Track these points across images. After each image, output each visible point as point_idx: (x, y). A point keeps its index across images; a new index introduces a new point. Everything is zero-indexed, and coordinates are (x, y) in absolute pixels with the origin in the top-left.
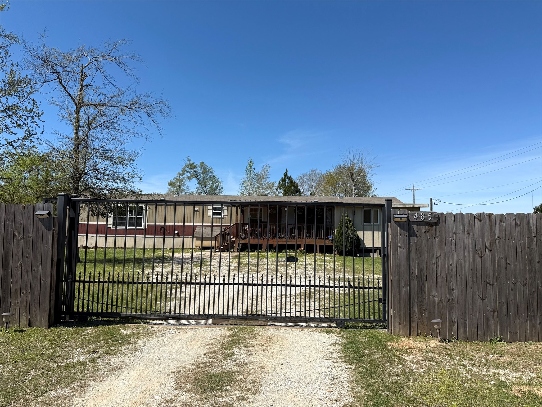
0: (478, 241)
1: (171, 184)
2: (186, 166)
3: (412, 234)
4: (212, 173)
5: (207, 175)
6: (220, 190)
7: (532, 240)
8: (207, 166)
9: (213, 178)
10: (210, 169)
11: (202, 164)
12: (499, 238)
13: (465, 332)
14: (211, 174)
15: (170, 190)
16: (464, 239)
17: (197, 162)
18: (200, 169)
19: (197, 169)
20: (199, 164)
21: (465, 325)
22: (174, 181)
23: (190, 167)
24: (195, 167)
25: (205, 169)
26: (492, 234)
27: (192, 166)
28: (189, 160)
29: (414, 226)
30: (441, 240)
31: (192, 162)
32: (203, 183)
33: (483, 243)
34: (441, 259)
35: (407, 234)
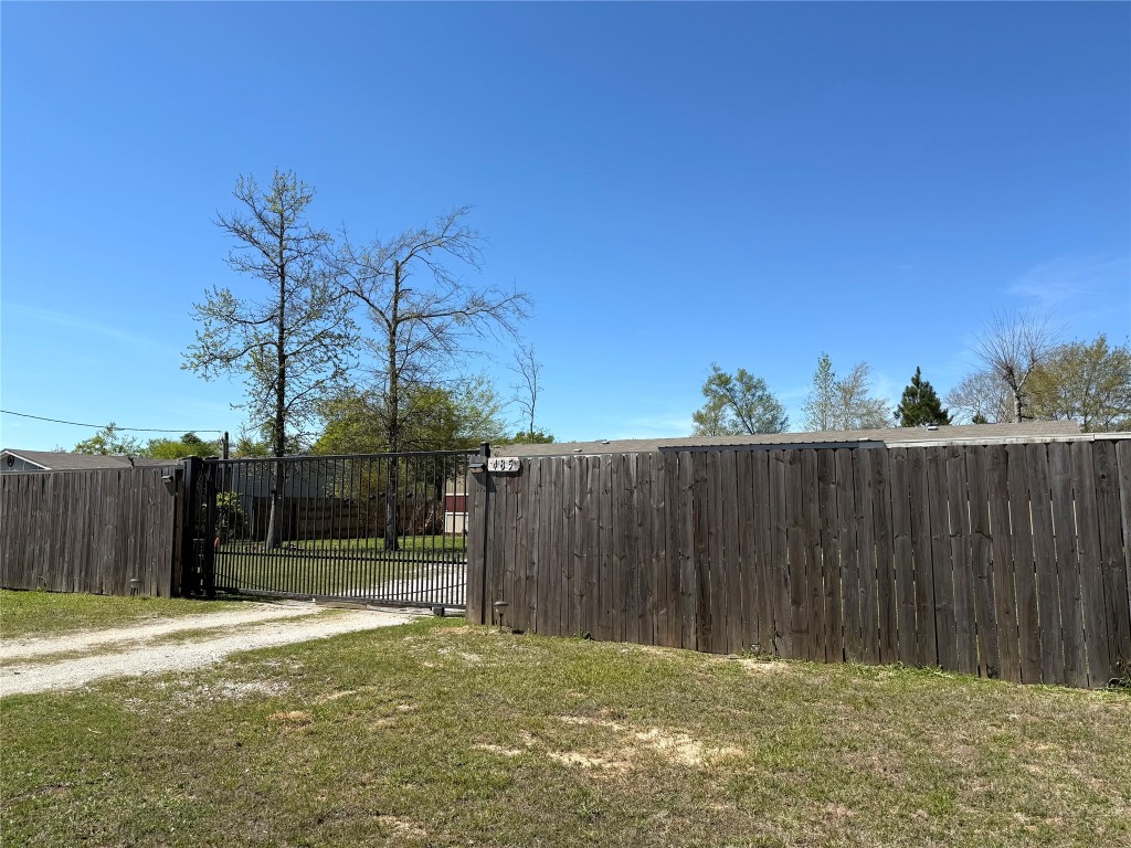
0: (567, 497)
1: (699, 418)
2: (710, 382)
3: (490, 488)
4: (764, 389)
5: (753, 395)
6: (782, 423)
7: (632, 493)
8: (751, 378)
9: (766, 401)
10: (760, 382)
11: (742, 374)
12: (591, 492)
13: (546, 622)
14: (760, 393)
15: (698, 429)
16: (550, 494)
17: (731, 371)
18: (738, 383)
19: (731, 386)
20: (735, 374)
21: (546, 612)
22: (703, 412)
23: (717, 382)
24: (727, 381)
25: (750, 385)
26: (583, 484)
27: (723, 381)
28: (715, 369)
29: (494, 478)
30: (523, 496)
31: (719, 372)
32: (745, 413)
33: (572, 500)
34: (523, 520)
35: (484, 488)
